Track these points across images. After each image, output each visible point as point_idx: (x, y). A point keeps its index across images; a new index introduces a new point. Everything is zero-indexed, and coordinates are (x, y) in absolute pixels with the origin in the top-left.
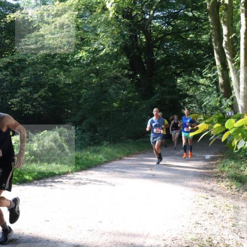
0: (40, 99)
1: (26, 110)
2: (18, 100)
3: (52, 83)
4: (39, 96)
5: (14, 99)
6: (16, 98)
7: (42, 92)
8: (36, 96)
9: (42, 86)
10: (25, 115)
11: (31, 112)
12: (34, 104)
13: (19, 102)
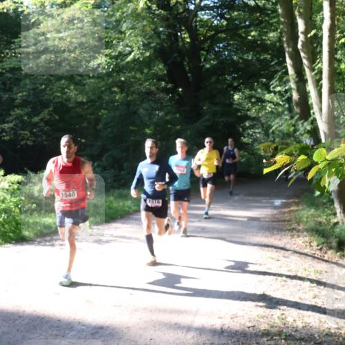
0: (42, 124)
1: (23, 139)
2: (11, 125)
3: (60, 102)
4: (42, 120)
5: (6, 125)
6: (8, 122)
7: (45, 114)
8: (36, 119)
9: (45, 105)
10: (22, 146)
11: (30, 143)
12: (35, 130)
13: (12, 129)
